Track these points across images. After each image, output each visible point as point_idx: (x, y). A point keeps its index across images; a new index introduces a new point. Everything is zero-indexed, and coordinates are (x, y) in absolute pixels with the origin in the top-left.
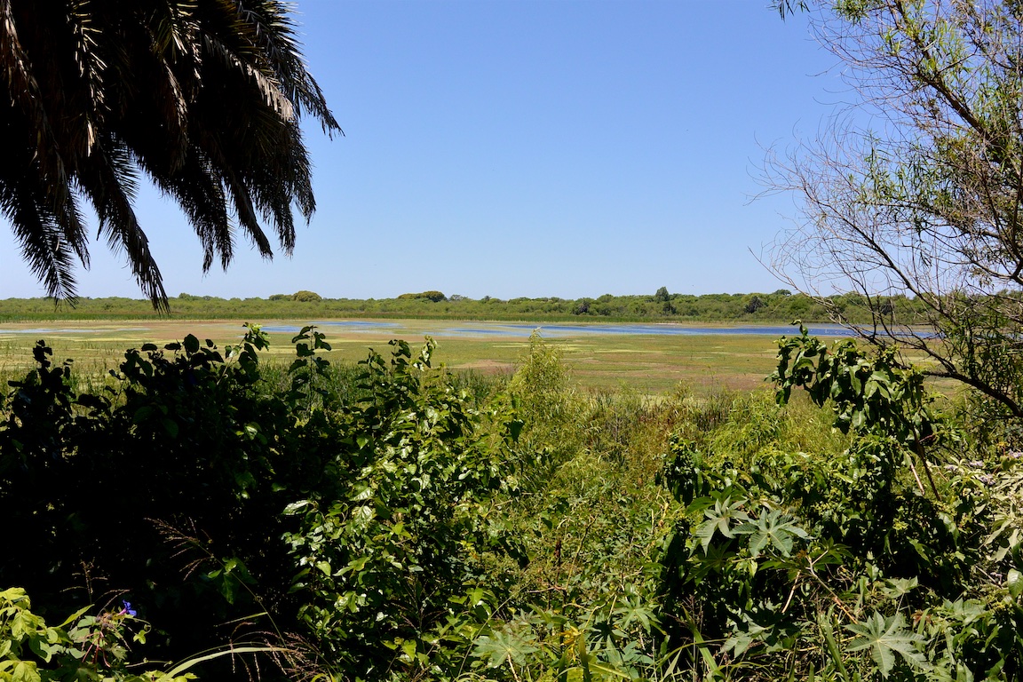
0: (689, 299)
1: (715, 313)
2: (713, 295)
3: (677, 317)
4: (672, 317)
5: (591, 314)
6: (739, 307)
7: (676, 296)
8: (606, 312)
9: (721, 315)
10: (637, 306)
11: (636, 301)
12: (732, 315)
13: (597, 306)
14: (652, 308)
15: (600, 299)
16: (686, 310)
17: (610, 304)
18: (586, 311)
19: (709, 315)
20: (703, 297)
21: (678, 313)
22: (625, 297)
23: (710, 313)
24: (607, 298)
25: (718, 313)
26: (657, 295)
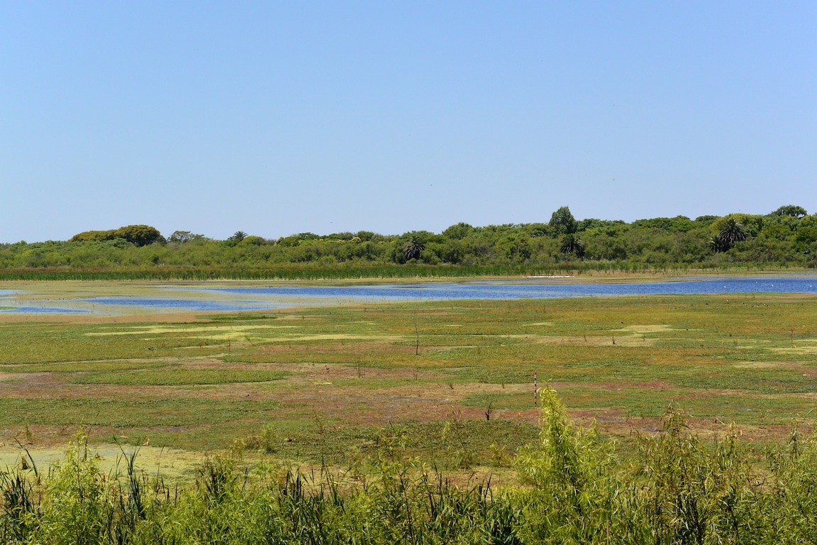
0: (613, 229)
1: (656, 254)
2: (657, 221)
3: (586, 262)
4: (577, 262)
5: (427, 260)
6: (702, 241)
7: (588, 223)
8: (453, 257)
9: (667, 256)
10: (512, 245)
11: (512, 236)
12: (688, 256)
13: (439, 246)
14: (541, 247)
15: (447, 233)
16: (604, 249)
17: (463, 242)
18: (417, 255)
19: (645, 258)
20: (640, 224)
21: (589, 256)
22: (494, 229)
23: (647, 253)
24: (460, 231)
25: (662, 254)
26: (552, 223)
